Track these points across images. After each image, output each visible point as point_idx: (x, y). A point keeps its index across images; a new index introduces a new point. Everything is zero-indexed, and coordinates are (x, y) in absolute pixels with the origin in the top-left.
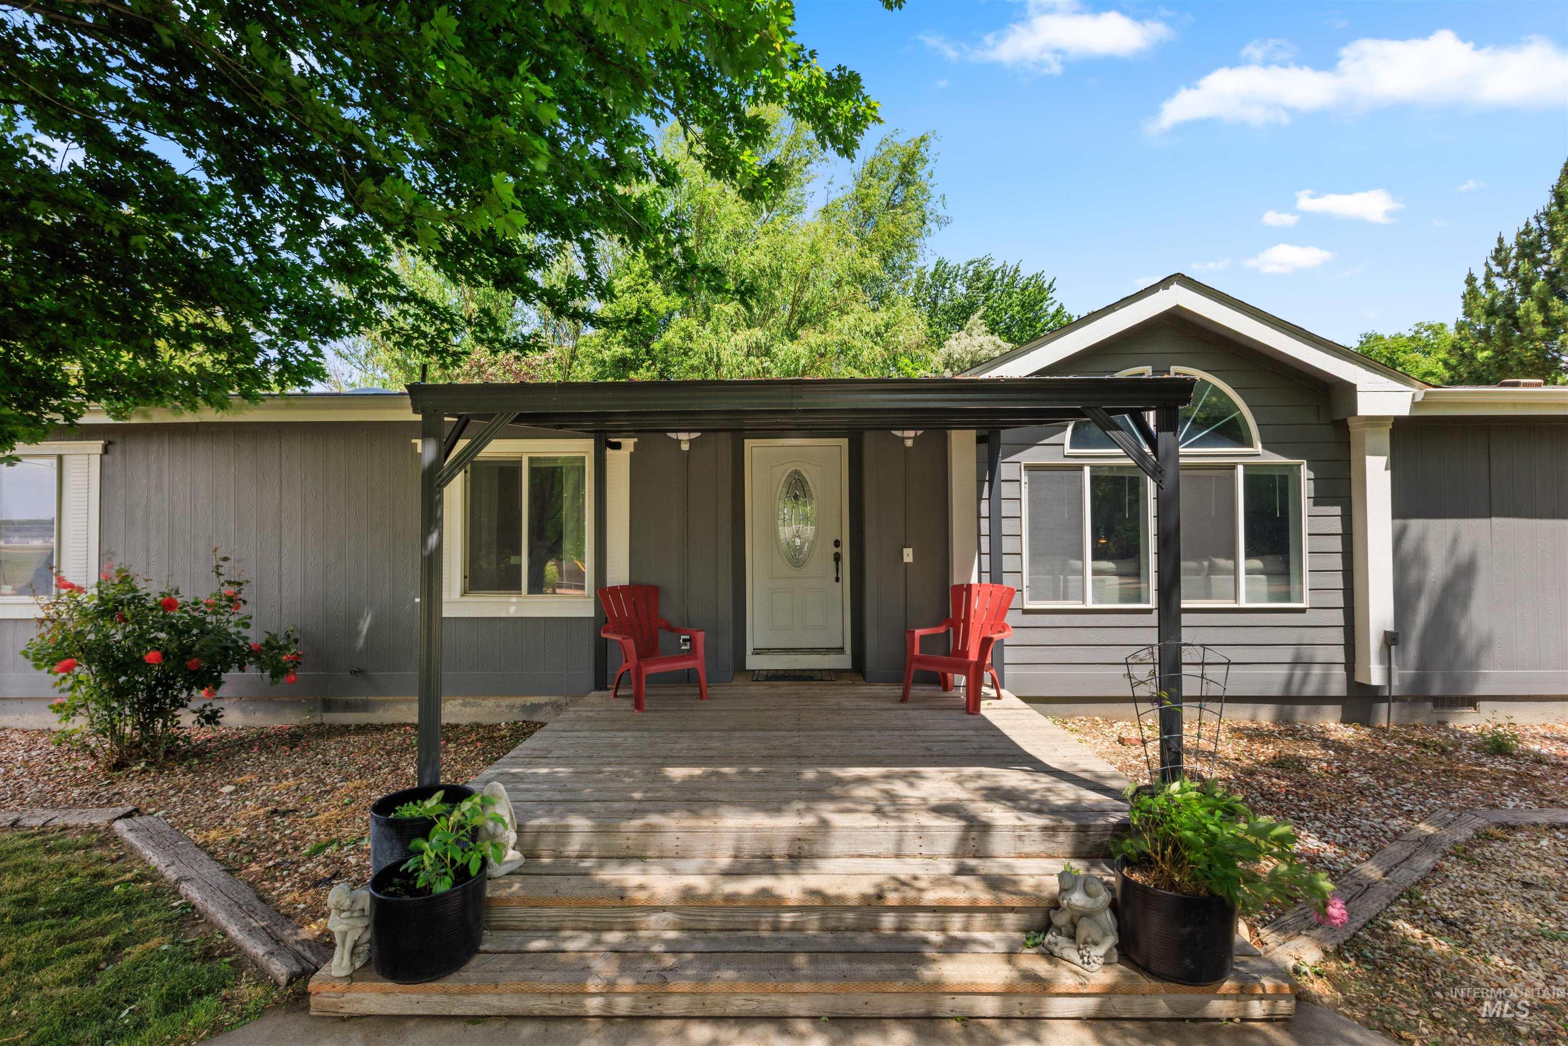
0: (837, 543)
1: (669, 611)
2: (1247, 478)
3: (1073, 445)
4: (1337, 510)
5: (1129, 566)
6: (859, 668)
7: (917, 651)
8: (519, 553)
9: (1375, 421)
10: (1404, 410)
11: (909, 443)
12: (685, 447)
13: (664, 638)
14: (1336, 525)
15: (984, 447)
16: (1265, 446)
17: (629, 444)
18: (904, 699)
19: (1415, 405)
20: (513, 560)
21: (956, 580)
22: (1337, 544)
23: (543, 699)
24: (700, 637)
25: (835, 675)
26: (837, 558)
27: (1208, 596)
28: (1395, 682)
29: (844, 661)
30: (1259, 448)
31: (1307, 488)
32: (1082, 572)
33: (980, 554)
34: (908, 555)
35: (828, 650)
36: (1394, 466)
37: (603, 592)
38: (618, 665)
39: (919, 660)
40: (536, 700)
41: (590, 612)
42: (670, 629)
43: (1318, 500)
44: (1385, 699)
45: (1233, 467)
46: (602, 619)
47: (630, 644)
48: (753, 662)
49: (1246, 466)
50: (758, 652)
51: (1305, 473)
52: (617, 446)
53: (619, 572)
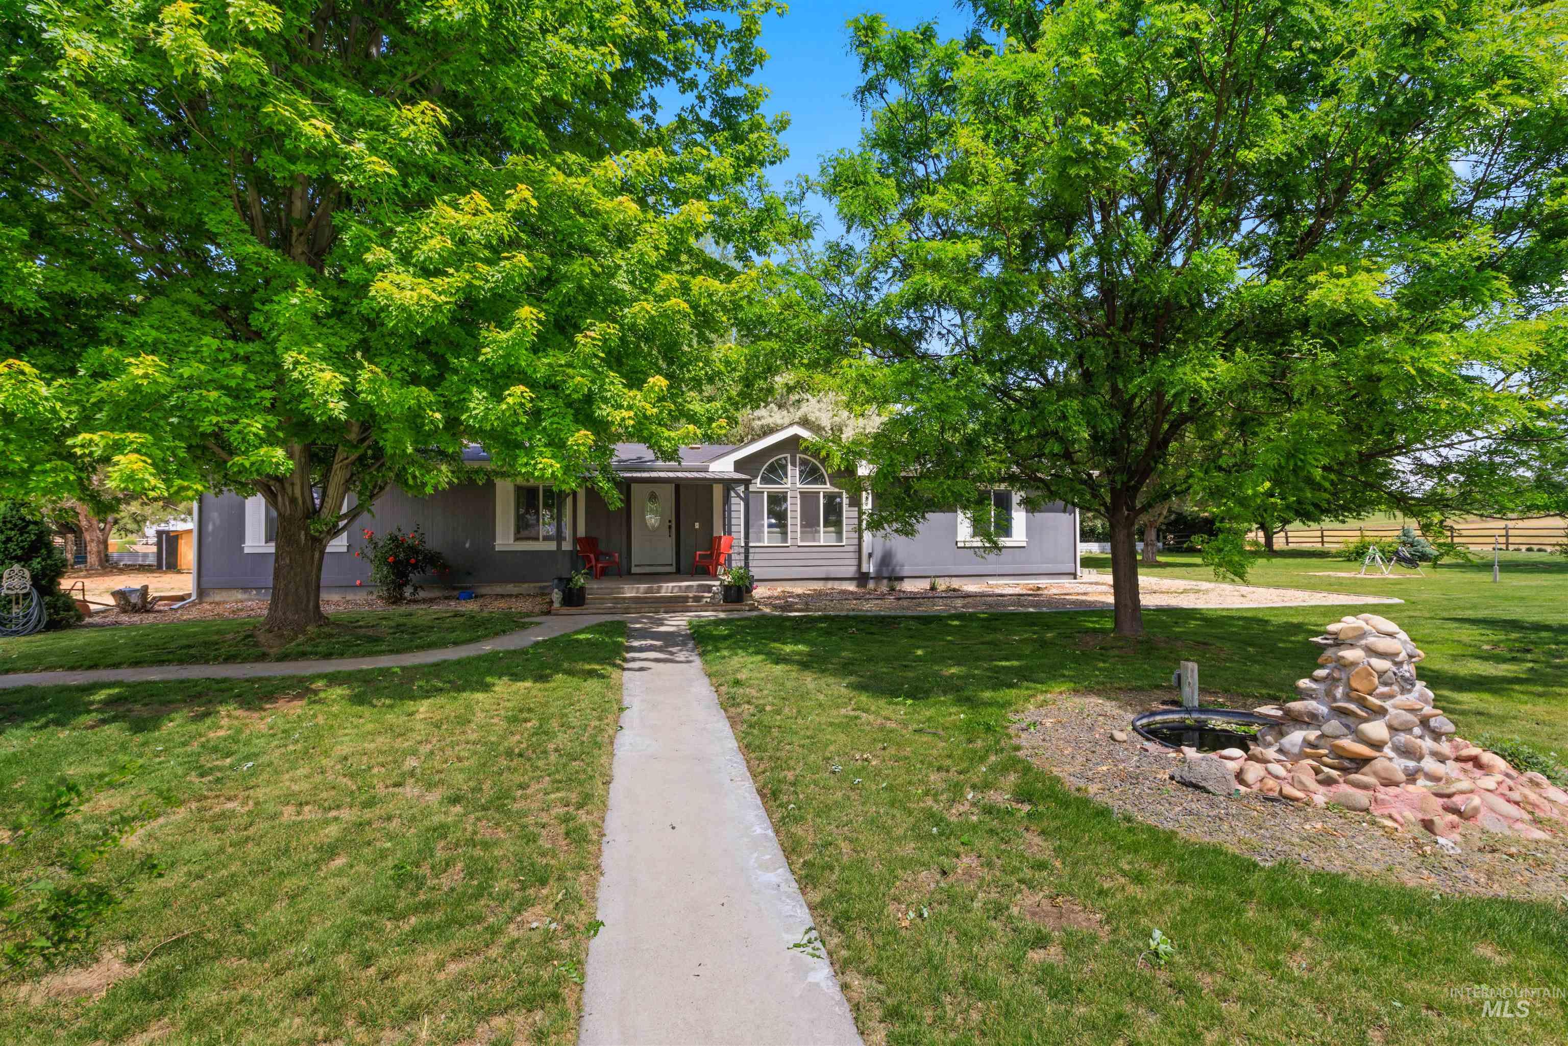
0: (670, 522)
2: (824, 496)
3: (761, 484)
4: (856, 509)
5: (783, 530)
6: (678, 571)
7: (697, 559)
14: (856, 515)
15: (725, 493)
16: (831, 485)
21: (715, 535)
22: (856, 521)
24: (616, 555)
25: (669, 573)
26: (670, 527)
27: (813, 541)
28: (872, 571)
29: (673, 569)
30: (828, 486)
31: (845, 501)
32: (763, 533)
33: (724, 525)
34: (697, 525)
35: (666, 565)
36: (873, 494)
37: (576, 540)
39: (698, 562)
41: (570, 548)
42: (602, 554)
43: (850, 505)
44: (871, 577)
45: (819, 493)
47: (592, 556)
48: (634, 570)
49: (824, 492)
50: (636, 566)
51: (845, 496)
53: (581, 532)
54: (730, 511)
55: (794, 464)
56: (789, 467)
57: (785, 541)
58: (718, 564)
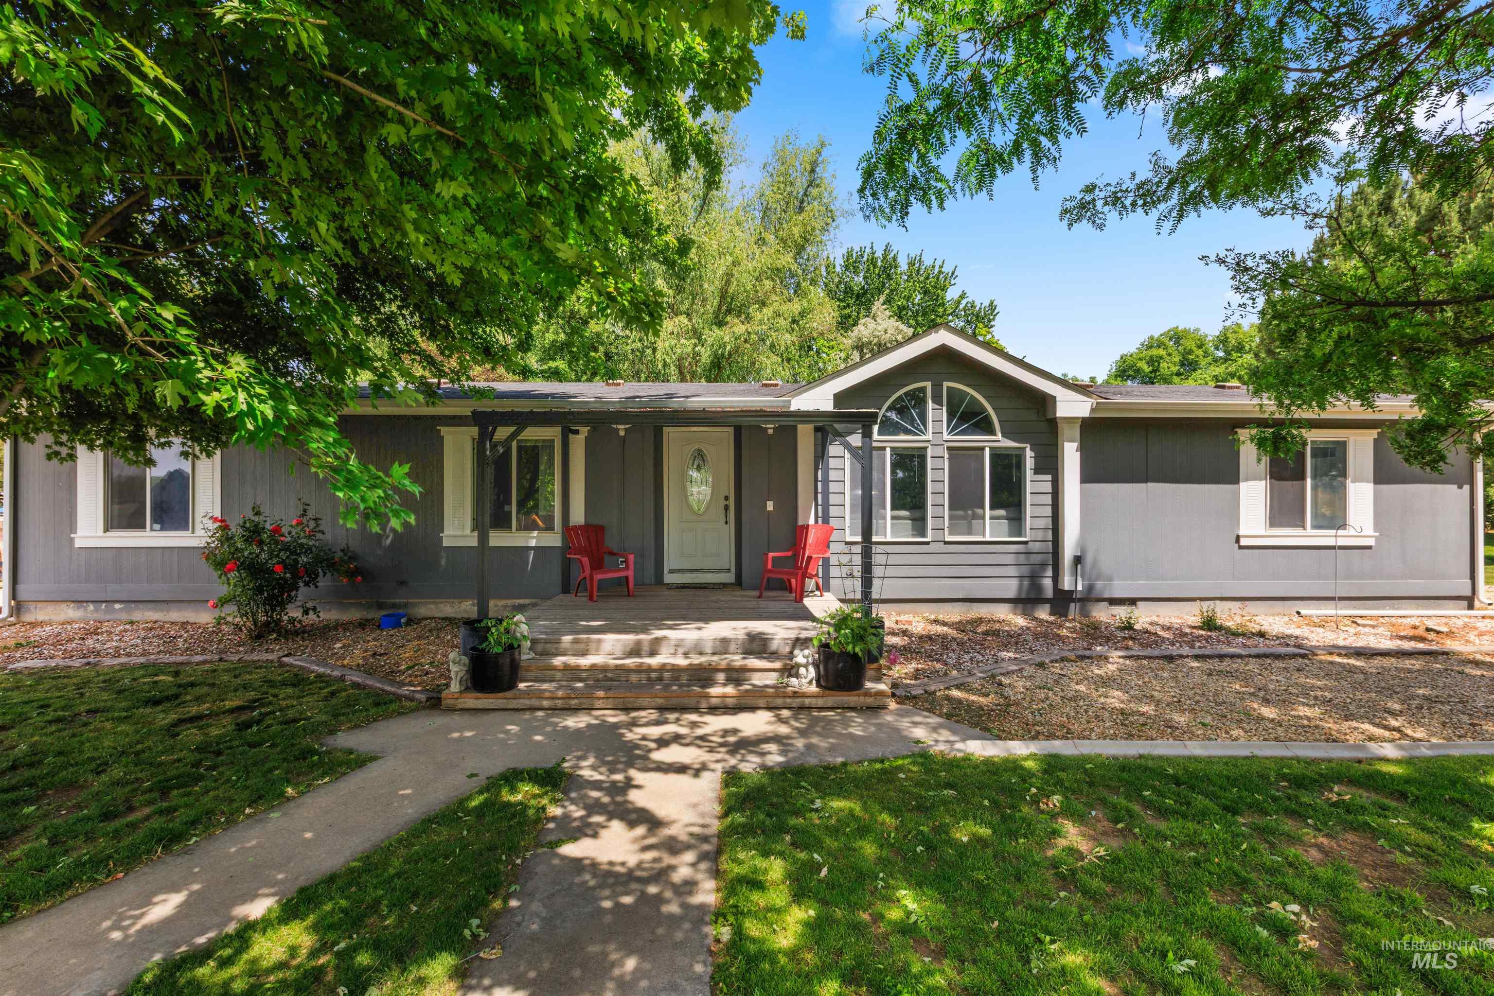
0: (727, 498)
1: (611, 542)
2: (992, 455)
3: (880, 434)
4: (1049, 477)
5: (917, 514)
6: (739, 582)
7: (770, 566)
8: (510, 503)
9: (1070, 420)
10: (1086, 414)
11: (770, 432)
12: (622, 433)
13: (607, 559)
14: (1048, 487)
15: (819, 434)
16: (1004, 435)
17: (584, 431)
18: (760, 597)
19: (1093, 410)
20: (507, 508)
21: (800, 523)
22: (1048, 499)
23: (527, 601)
24: (631, 558)
25: (724, 586)
26: (726, 508)
27: (970, 533)
28: (1080, 588)
29: (730, 578)
30: (999, 436)
31: (1030, 462)
32: (884, 518)
33: (817, 505)
34: (770, 506)
35: (720, 571)
36: (1082, 449)
37: (568, 530)
38: (576, 575)
39: (770, 571)
40: (522, 601)
41: (558, 543)
42: (612, 553)
43: (1037, 471)
44: (1074, 600)
45: (982, 449)
46: (566, 548)
47: (585, 560)
48: (669, 578)
49: (991, 448)
50: (672, 571)
51: (1029, 454)
52: (577, 432)
53: (578, 516)
54: (826, 482)
55: (937, 400)
56: (930, 405)
57: (922, 532)
58: (805, 575)
